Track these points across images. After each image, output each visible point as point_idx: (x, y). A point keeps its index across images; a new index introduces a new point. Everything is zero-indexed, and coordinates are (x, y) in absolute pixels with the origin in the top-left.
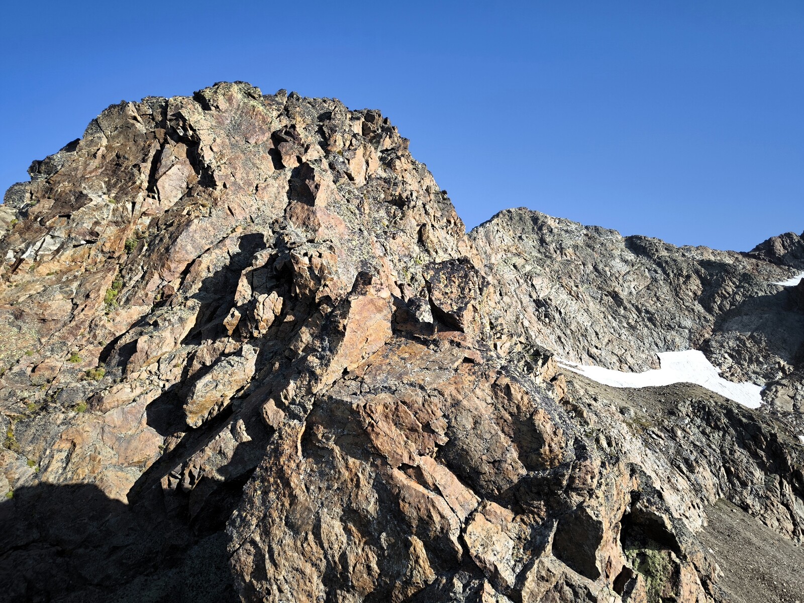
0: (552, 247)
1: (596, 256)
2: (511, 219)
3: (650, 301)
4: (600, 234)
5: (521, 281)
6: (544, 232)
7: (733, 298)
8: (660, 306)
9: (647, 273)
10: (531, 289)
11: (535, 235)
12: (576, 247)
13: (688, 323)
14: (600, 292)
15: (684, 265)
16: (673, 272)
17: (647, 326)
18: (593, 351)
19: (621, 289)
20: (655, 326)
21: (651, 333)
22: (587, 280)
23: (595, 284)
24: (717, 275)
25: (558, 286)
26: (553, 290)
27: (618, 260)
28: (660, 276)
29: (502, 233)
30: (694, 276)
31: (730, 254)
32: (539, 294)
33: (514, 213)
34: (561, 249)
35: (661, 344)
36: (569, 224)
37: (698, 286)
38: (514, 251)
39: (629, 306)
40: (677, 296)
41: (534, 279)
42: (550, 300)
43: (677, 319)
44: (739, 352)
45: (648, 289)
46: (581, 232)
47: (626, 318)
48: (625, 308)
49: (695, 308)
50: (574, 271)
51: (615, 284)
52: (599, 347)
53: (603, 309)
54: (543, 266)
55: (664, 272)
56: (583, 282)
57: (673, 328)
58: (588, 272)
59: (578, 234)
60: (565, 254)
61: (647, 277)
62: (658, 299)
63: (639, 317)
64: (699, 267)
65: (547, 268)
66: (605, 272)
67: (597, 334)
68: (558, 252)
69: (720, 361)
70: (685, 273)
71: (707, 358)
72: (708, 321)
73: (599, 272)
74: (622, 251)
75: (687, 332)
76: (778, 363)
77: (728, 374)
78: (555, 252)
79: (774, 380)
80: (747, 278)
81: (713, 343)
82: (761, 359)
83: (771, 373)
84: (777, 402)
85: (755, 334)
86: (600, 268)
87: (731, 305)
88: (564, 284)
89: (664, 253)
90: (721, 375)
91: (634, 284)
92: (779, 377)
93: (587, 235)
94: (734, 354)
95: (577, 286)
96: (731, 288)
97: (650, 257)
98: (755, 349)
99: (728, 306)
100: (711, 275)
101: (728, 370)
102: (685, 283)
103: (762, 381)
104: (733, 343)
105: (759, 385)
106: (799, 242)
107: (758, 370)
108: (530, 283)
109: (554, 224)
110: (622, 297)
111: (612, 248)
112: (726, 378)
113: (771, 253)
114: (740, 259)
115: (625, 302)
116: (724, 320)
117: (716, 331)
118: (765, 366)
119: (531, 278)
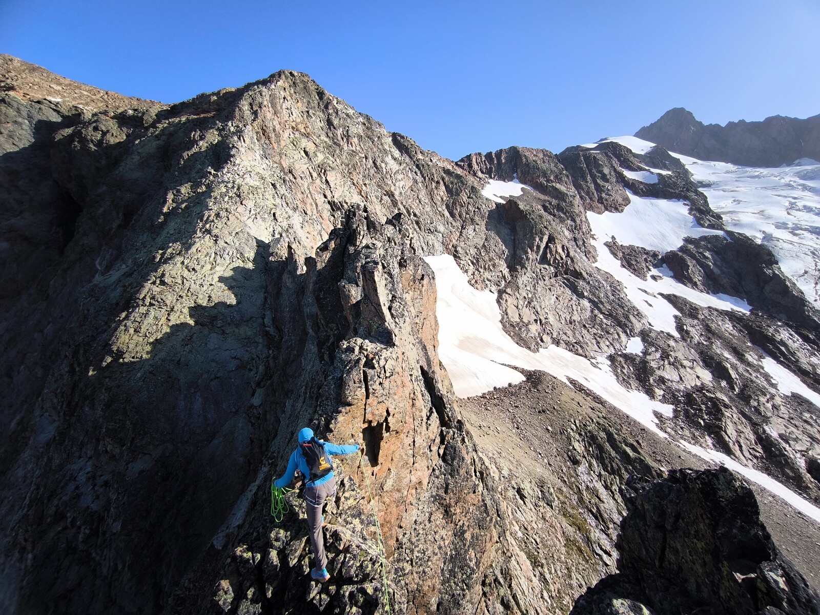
0: (339, 132)
1: (375, 150)
2: (295, 84)
3: (415, 203)
4: (371, 125)
5: (315, 175)
6: (330, 111)
7: (467, 208)
8: (422, 209)
9: (410, 175)
10: (325, 186)
11: (321, 114)
12: (360, 137)
13: (441, 228)
14: (379, 190)
15: (434, 171)
16: (428, 176)
17: (415, 230)
19: (394, 189)
20: (420, 229)
21: (419, 237)
22: (369, 176)
23: (375, 181)
24: (456, 184)
25: (349, 183)
26: (346, 189)
27: (390, 156)
28: (419, 178)
29: (289, 102)
30: (441, 182)
32: (333, 192)
33: (297, 78)
34: (347, 136)
36: (346, 107)
37: (444, 192)
38: (303, 131)
39: (403, 207)
40: (432, 200)
41: (328, 173)
42: (346, 203)
43: (435, 222)
44: (478, 261)
45: (412, 190)
46: (359, 120)
48: (399, 210)
49: (444, 213)
50: (359, 164)
51: (390, 182)
53: (384, 210)
54: (333, 155)
55: (423, 176)
56: (365, 177)
57: (432, 232)
58: (369, 166)
59: (356, 121)
60: (351, 144)
61: (410, 178)
62: (420, 202)
63: (409, 220)
64: (444, 175)
65: (337, 159)
66: (382, 168)
68: (345, 140)
69: (467, 268)
70: (436, 179)
71: (457, 264)
72: (453, 227)
73: (377, 168)
74: (390, 147)
75: (441, 236)
76: (501, 271)
77: (473, 282)
78: (342, 139)
79: (501, 288)
80: (474, 190)
81: (459, 249)
82: (491, 267)
83: (499, 281)
84: (508, 311)
85: (486, 244)
86: (378, 164)
87: (466, 214)
88: (355, 182)
89: (420, 156)
90: (469, 282)
91: (402, 183)
92: (503, 285)
93: (365, 124)
94: (475, 261)
95: (365, 184)
96: (465, 198)
97: (410, 157)
98: (487, 258)
99: (464, 214)
100: (452, 183)
101: (472, 276)
102: (436, 188)
103: (494, 288)
104: (473, 251)
105: (493, 293)
106: (484, 161)
107: (490, 277)
108: (324, 177)
109: (334, 103)
110: (396, 197)
111: (383, 141)
112: (473, 286)
113: (470, 166)
114: (455, 167)
115: (399, 203)
116: (463, 228)
117: (459, 237)
118: (494, 274)
119: (325, 171)
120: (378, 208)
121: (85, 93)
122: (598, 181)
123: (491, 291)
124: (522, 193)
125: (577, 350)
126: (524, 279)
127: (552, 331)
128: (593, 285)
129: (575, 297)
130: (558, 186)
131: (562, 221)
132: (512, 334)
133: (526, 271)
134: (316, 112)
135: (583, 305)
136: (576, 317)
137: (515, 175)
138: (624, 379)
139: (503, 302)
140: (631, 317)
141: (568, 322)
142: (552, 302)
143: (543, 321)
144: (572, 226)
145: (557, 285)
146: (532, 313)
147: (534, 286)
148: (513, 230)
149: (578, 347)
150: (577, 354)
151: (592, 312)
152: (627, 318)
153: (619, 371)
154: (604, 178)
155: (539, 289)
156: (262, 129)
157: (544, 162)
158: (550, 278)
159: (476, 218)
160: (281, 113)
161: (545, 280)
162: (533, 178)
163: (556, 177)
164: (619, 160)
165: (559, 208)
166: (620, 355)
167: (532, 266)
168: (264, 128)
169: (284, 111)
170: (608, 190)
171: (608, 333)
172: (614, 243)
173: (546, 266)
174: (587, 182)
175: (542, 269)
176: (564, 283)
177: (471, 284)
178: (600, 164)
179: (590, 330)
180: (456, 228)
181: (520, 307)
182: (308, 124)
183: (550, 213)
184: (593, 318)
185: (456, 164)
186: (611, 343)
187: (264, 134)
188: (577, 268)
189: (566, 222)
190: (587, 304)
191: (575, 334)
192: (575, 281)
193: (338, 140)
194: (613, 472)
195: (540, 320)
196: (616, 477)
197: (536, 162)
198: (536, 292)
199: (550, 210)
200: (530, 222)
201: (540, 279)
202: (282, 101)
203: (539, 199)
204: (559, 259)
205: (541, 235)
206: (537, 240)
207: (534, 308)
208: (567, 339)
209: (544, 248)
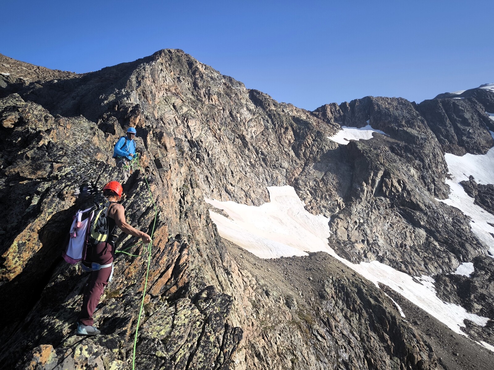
0: (203, 91)
1: (232, 103)
2: (171, 59)
3: (264, 144)
4: (232, 84)
5: (179, 122)
6: (197, 76)
7: (312, 149)
8: (269, 149)
9: (262, 122)
10: (186, 130)
11: (189, 78)
12: (219, 95)
13: (286, 165)
14: (233, 134)
15: (284, 119)
16: (278, 123)
17: (261, 165)
18: (229, 187)
19: (246, 133)
20: (266, 165)
21: (264, 171)
22: (225, 123)
23: (230, 127)
24: (303, 130)
25: (206, 128)
26: (203, 132)
27: (245, 109)
28: (270, 125)
29: (165, 73)
30: (290, 128)
31: (304, 111)
32: (192, 134)
33: (173, 54)
34: (209, 95)
35: (269, 180)
36: (212, 71)
37: (291, 136)
38: (174, 91)
39: (251, 147)
40: (280, 142)
41: (190, 121)
42: (202, 142)
43: (280, 160)
44: (315, 190)
45: (262, 135)
46: (221, 81)
47: (249, 157)
48: (249, 149)
49: (290, 153)
50: (217, 115)
51: (243, 128)
52: (234, 184)
53: (235, 149)
54: (196, 108)
55: (273, 123)
56: (222, 124)
57: (277, 168)
58: (226, 116)
59: (219, 82)
60: (212, 100)
61: (262, 125)
62: (269, 144)
63: (257, 157)
64: (293, 122)
65: (198, 111)
66: (237, 117)
67: (232, 173)
68: (207, 97)
69: (305, 197)
70: (285, 126)
71: (297, 193)
72: (297, 164)
73: (233, 117)
74: (247, 101)
75: (285, 171)
76: (337, 200)
77: (309, 208)
78: (204, 96)
79: (335, 214)
80: (319, 135)
81: (300, 181)
82: (328, 197)
83: (333, 208)
84: (339, 232)
85: (325, 178)
86: (234, 114)
87: (310, 153)
88: (211, 127)
89: (273, 108)
90: (306, 208)
91: (254, 129)
92: (337, 211)
93: (226, 85)
94: (313, 191)
95: (220, 129)
96: (310, 141)
97: (264, 109)
98: (324, 189)
99: (308, 154)
100: (300, 129)
101: (309, 204)
102: (284, 133)
103: (328, 214)
104: (312, 184)
105: (327, 217)
106: (339, 110)
107: (325, 205)
108: (186, 124)
109: (202, 69)
110: (247, 140)
111: (240, 97)
112: (308, 210)
113: (324, 115)
114: (309, 116)
115: (249, 144)
116: (306, 164)
117: (302, 172)
118: (329, 202)
119: (187, 119)
120: (230, 148)
122: (459, 125)
123: (325, 216)
124: (372, 137)
125: (401, 267)
126: (358, 208)
127: (378, 250)
128: (431, 216)
129: (410, 227)
130: (409, 130)
131: (409, 161)
133: (360, 200)
134: (185, 77)
135: (419, 233)
136: (408, 243)
137: (368, 122)
138: (444, 294)
139: (334, 224)
140: (467, 246)
141: (399, 245)
142: (386, 228)
143: (371, 242)
144: (420, 165)
145: (393, 214)
146: (361, 235)
147: (368, 214)
148: (352, 168)
149: (403, 265)
150: (401, 271)
151: (427, 239)
152: (463, 246)
153: (442, 288)
154: (465, 122)
155: (373, 217)
156: (143, 92)
157: (397, 109)
158: (386, 208)
159: (319, 157)
160: (158, 80)
161: (379, 210)
162: (385, 124)
163: (408, 122)
164: (484, 105)
165: (407, 149)
166: (447, 276)
167: (367, 197)
168: (144, 91)
169: (160, 79)
170: (470, 133)
171: (439, 257)
172: (471, 182)
173: (382, 198)
174: (446, 126)
175: (378, 200)
176: (399, 212)
177: (306, 209)
178: (460, 109)
179: (421, 254)
180: (300, 165)
181: (350, 229)
182: (178, 86)
183: (397, 154)
184: (428, 244)
186: (439, 265)
187: (143, 96)
188: (414, 200)
189: (413, 162)
190: (422, 232)
191: (403, 255)
192: (411, 211)
193: (201, 97)
194: (354, 310)
195: (368, 241)
196: (357, 314)
197: (388, 109)
198: (369, 219)
199: (397, 151)
200: (367, 159)
201: (374, 208)
202: (159, 72)
203: (388, 142)
204: (395, 191)
205: (377, 170)
206: (372, 175)
207: (364, 231)
208: (394, 259)
209: (379, 182)
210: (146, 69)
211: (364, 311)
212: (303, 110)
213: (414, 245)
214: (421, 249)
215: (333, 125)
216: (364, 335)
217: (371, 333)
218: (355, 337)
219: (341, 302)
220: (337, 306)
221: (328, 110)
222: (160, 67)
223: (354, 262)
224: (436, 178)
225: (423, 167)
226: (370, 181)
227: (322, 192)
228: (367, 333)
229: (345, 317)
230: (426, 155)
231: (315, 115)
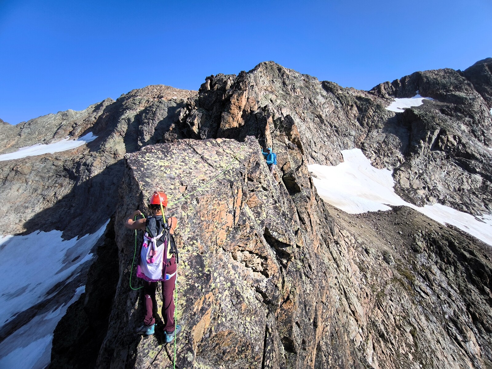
0: (289, 87)
1: (310, 93)
2: (267, 68)
3: (335, 120)
4: (309, 79)
5: (275, 111)
6: (285, 77)
7: (373, 119)
8: (340, 123)
9: (333, 104)
11: (280, 80)
12: (301, 88)
13: (353, 133)
14: (313, 115)
15: (349, 99)
16: (345, 103)
17: (335, 135)
18: (314, 154)
19: (322, 113)
20: (339, 135)
21: (338, 139)
22: (307, 108)
23: (310, 110)
24: (365, 105)
25: (294, 113)
27: (320, 96)
28: (339, 105)
29: (263, 78)
30: (354, 105)
33: (268, 64)
34: (294, 89)
35: (342, 146)
36: (294, 73)
37: (356, 111)
38: (270, 90)
39: (326, 123)
40: (348, 117)
41: (283, 109)
43: (349, 130)
44: (379, 151)
45: (334, 113)
46: (301, 78)
47: (325, 131)
48: (325, 125)
49: (356, 124)
50: (301, 102)
51: (319, 110)
52: (316, 151)
53: (315, 126)
54: (286, 100)
55: (341, 103)
56: (304, 109)
57: (347, 136)
58: (307, 103)
60: (296, 92)
61: (333, 106)
62: (339, 119)
63: (331, 130)
64: (357, 101)
65: (288, 101)
66: (315, 103)
67: (315, 143)
69: (370, 156)
70: (350, 104)
71: (364, 153)
72: (362, 132)
73: (312, 103)
74: (320, 90)
75: (353, 138)
76: (398, 157)
77: (375, 164)
78: (291, 90)
79: (396, 167)
80: (379, 107)
81: (366, 144)
82: (389, 155)
83: (395, 163)
84: (401, 181)
85: (386, 140)
86: (312, 101)
87: (372, 122)
88: (297, 112)
89: (340, 92)
90: (372, 164)
91: (327, 109)
92: (399, 165)
93: (305, 80)
94: (377, 151)
95: (304, 113)
96: (371, 113)
97: (333, 94)
98: (386, 149)
99: (371, 123)
100: (362, 105)
101: (374, 161)
102: (351, 109)
103: (391, 167)
104: (375, 145)
105: (390, 170)
106: (391, 86)
107: (388, 161)
108: (280, 112)
109: (287, 72)
110: (323, 118)
111: (316, 87)
112: (374, 166)
113: (379, 91)
114: (367, 94)
115: (325, 121)
116: (369, 131)
117: (366, 137)
118: (391, 159)
119: (281, 108)
120: (311, 125)
121: (184, 93)
123: (388, 169)
124: (422, 103)
125: (462, 208)
126: (416, 161)
127: (438, 194)
128: (486, 163)
129: (466, 173)
130: (457, 93)
131: (459, 119)
132: (402, 195)
133: (418, 155)
134: (277, 79)
135: (475, 178)
136: (466, 187)
137: (417, 92)
139: (397, 176)
141: (457, 189)
142: (442, 176)
143: (431, 188)
144: (470, 121)
145: (449, 164)
146: (421, 183)
147: (426, 166)
148: (410, 129)
149: (464, 206)
150: (462, 211)
151: (484, 183)
155: (430, 168)
157: (444, 78)
158: (442, 160)
159: (380, 124)
160: (259, 84)
161: (436, 161)
162: (433, 91)
163: (456, 87)
165: (456, 109)
167: (424, 151)
169: (261, 83)
173: (438, 152)
175: (434, 153)
176: (455, 163)
177: (373, 165)
179: (479, 196)
180: (364, 132)
181: (411, 178)
182: (273, 86)
183: (447, 114)
184: (485, 187)
185: (369, 92)
188: (469, 151)
189: (463, 119)
190: (479, 177)
191: (462, 198)
192: (467, 161)
193: (288, 91)
194: (449, 263)
195: (428, 187)
196: (452, 266)
197: (436, 79)
198: (427, 169)
199: (447, 112)
200: (424, 122)
201: (432, 160)
202: (259, 78)
203: (437, 105)
204: (450, 145)
205: (433, 130)
206: (429, 134)
207: (424, 179)
208: (454, 201)
209: (436, 139)
210: (251, 77)
211: (459, 264)
212: (361, 91)
213: (471, 188)
214: (478, 191)
215: (387, 99)
216: (463, 288)
217: (470, 286)
218: (454, 289)
219: (433, 255)
220: (430, 259)
221: (382, 88)
222: (260, 74)
223: (419, 206)
224: (485, 131)
225: (473, 123)
226: (427, 139)
227: (384, 151)
228: (466, 285)
229: (441, 269)
230: (476, 113)
231: (372, 93)
